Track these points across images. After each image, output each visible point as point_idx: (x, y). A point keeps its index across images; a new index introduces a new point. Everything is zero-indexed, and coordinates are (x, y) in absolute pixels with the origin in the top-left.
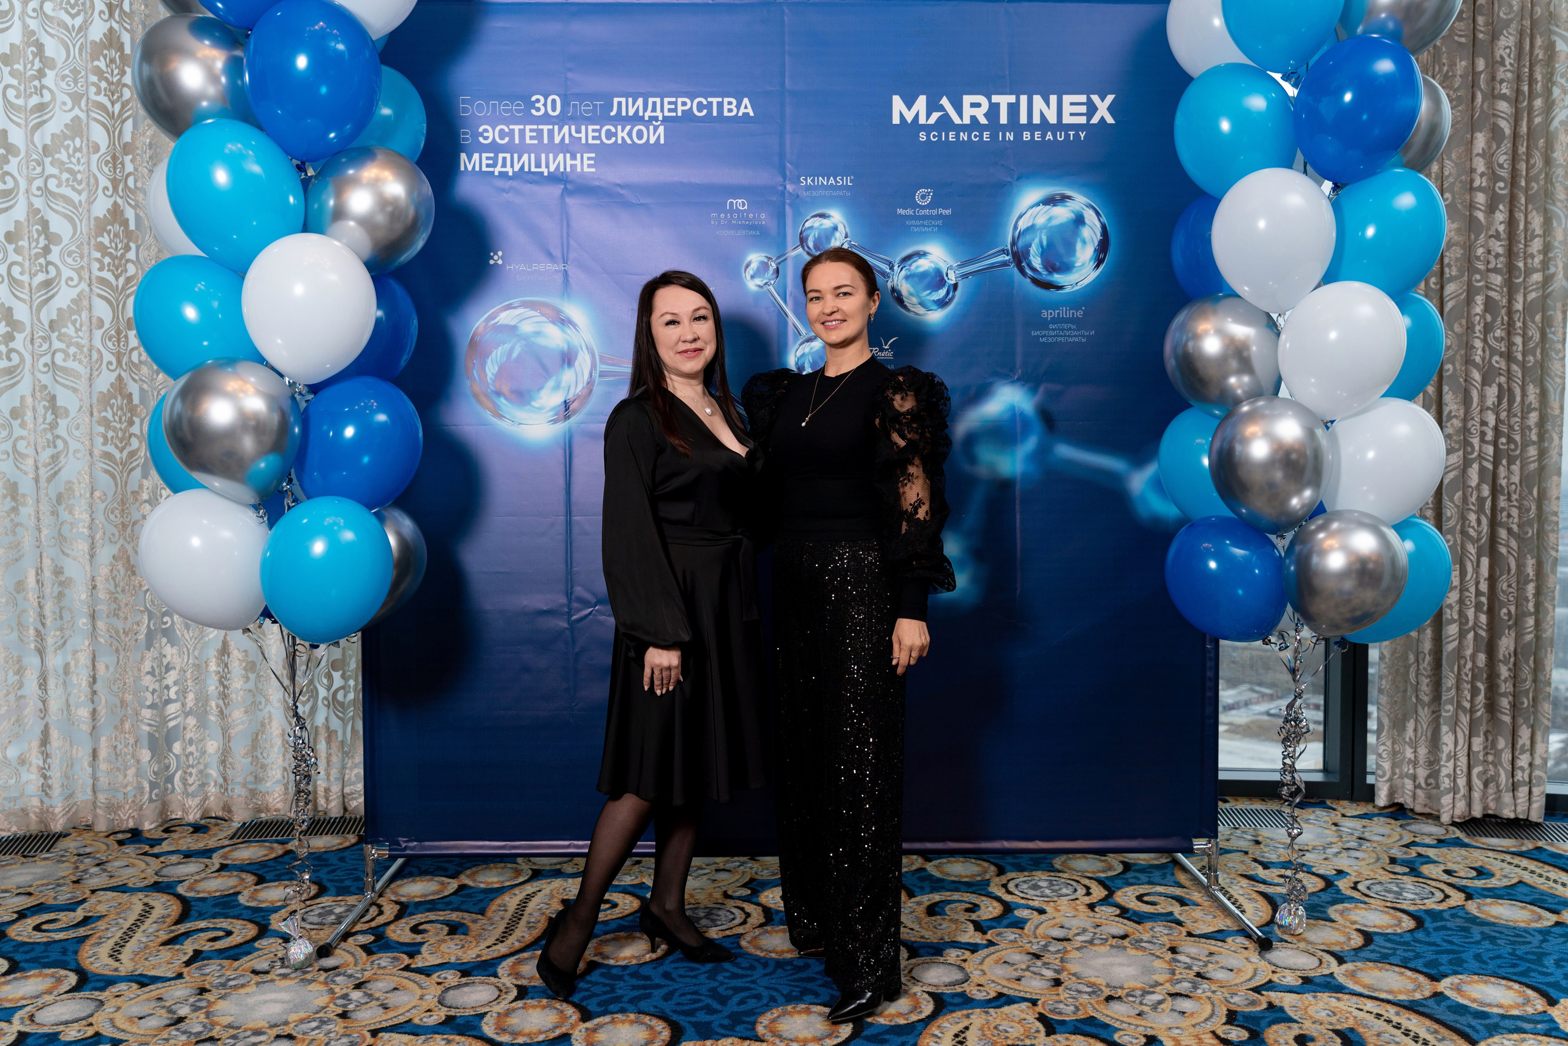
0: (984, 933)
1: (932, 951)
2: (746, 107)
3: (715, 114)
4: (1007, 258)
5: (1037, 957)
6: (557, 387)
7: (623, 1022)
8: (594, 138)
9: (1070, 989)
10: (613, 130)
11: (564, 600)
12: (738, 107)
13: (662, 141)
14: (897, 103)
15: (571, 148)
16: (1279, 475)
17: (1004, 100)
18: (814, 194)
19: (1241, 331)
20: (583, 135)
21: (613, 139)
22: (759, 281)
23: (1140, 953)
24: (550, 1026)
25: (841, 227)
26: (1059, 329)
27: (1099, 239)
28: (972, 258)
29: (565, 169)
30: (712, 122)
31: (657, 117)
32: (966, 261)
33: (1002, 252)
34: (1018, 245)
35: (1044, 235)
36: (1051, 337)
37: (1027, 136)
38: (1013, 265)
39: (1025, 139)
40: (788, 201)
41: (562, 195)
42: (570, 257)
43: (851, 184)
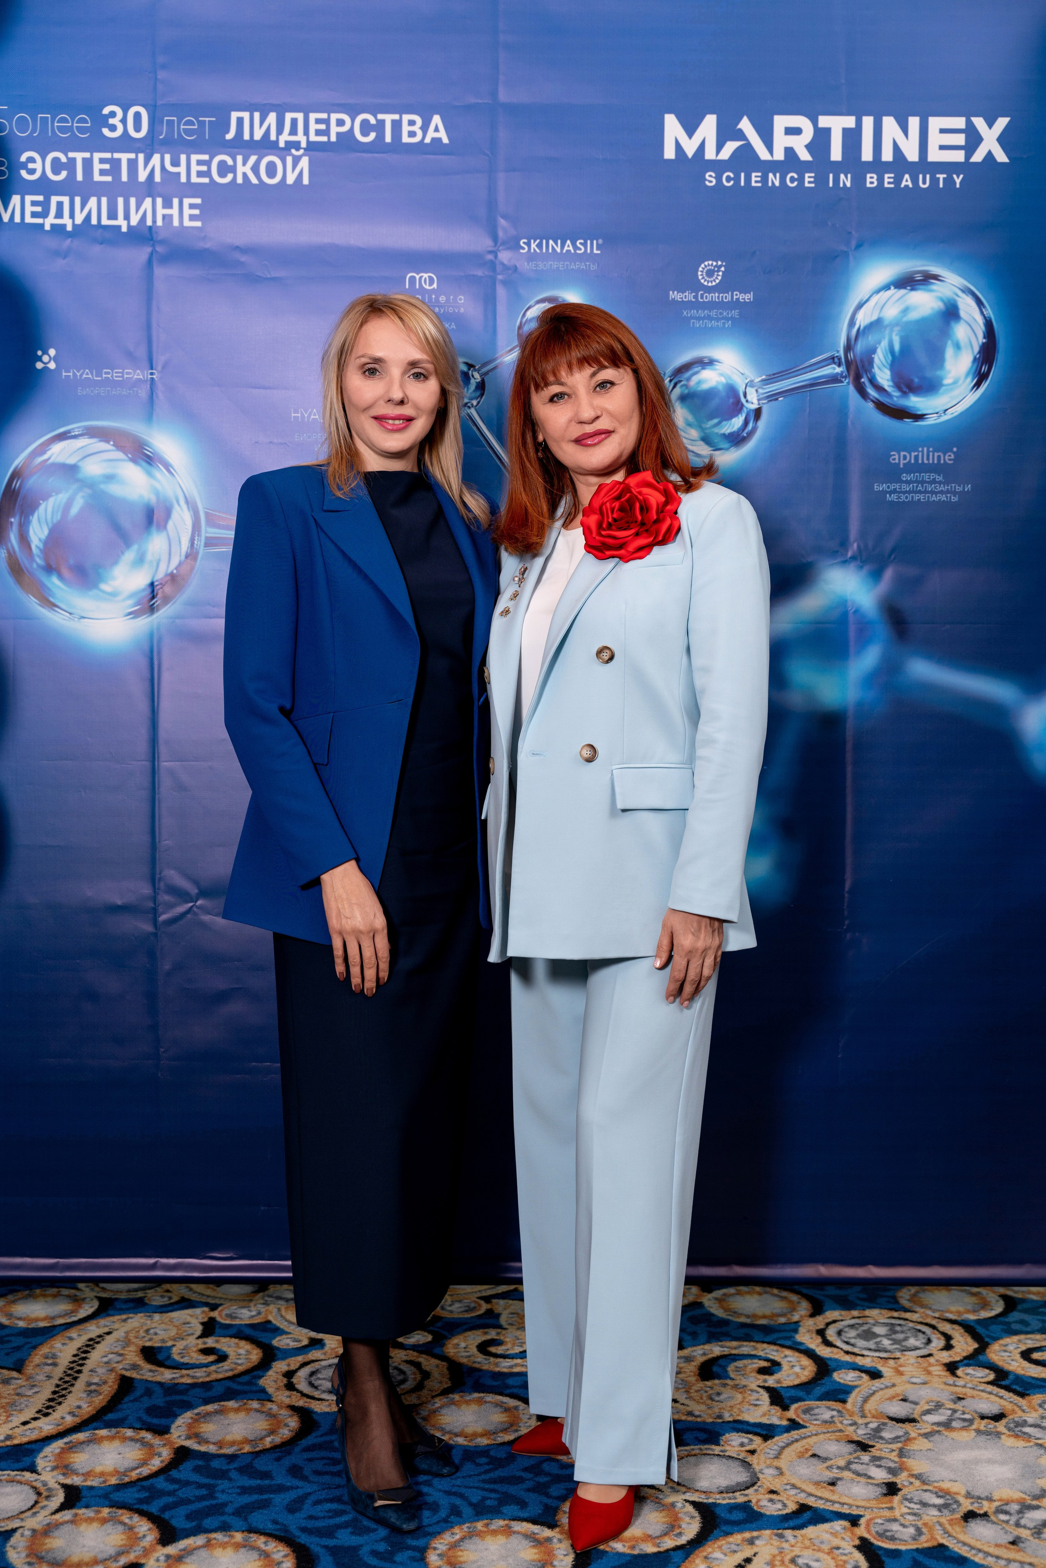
0: (785, 1408)
1: (703, 1436)
2: (437, 130)
3: (388, 139)
4: (838, 370)
5: (864, 1447)
6: (140, 560)
7: (224, 1545)
8: (200, 174)
9: (910, 1501)
10: (230, 162)
11: (146, 890)
12: (425, 128)
13: (306, 181)
14: (672, 126)
15: (163, 190)
17: (837, 124)
18: (541, 266)
20: (182, 169)
21: (230, 177)
23: (1021, 1443)
24: (112, 1551)
26: (917, 482)
27: (980, 343)
28: (783, 369)
29: (154, 221)
30: (384, 153)
31: (299, 143)
32: (774, 374)
33: (831, 361)
34: (855, 350)
35: (896, 335)
36: (906, 492)
37: (872, 180)
38: (847, 381)
39: (868, 185)
40: (500, 277)
41: (150, 262)
42: (160, 359)
43: (599, 252)
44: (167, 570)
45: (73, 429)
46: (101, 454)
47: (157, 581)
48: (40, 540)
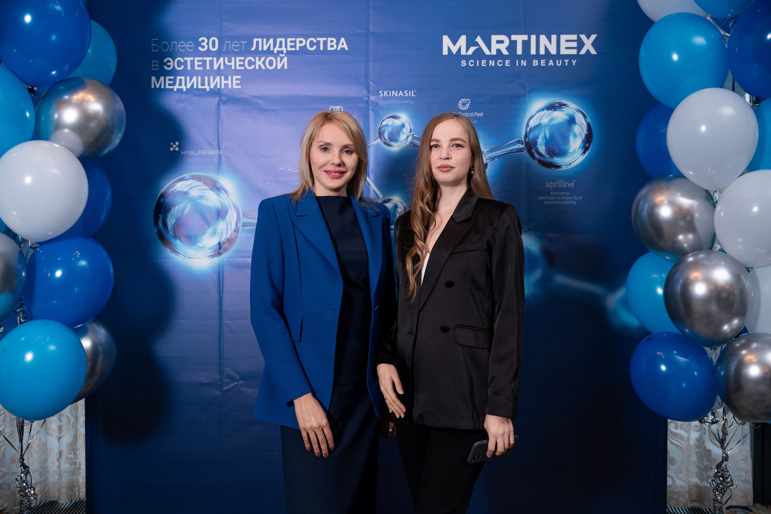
2: (343, 44)
3: (322, 48)
4: (522, 146)
6: (214, 233)
8: (240, 66)
10: (253, 60)
11: (217, 376)
12: (337, 44)
13: (286, 67)
14: (446, 41)
15: (226, 72)
16: (714, 308)
17: (520, 39)
18: (389, 102)
19: (686, 202)
20: (233, 64)
21: (253, 66)
25: (407, 125)
26: (558, 196)
28: (497, 146)
29: (221, 86)
30: (320, 54)
31: (283, 51)
32: (493, 148)
33: (519, 142)
35: (548, 130)
36: (552, 200)
37: (535, 63)
39: (534, 65)
40: (371, 107)
41: (219, 104)
42: (223, 145)
43: (414, 96)
44: (226, 237)
45: (186, 176)
46: (198, 187)
47: (222, 242)
48: (172, 224)
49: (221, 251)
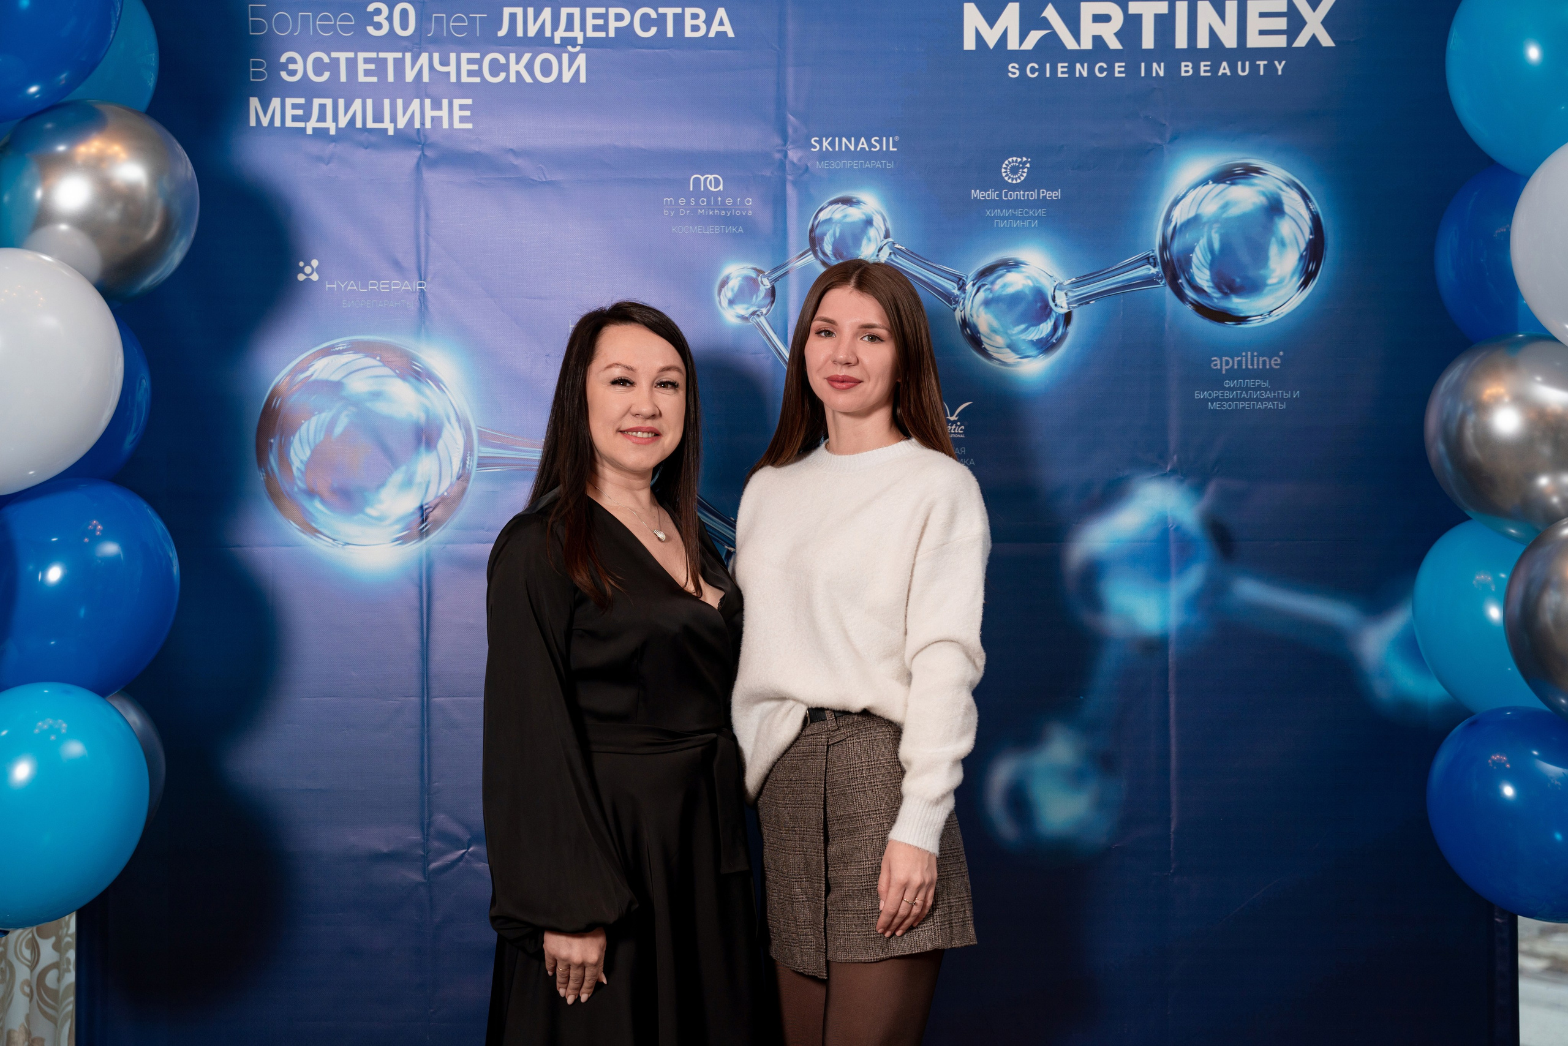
2: (721, 23)
3: (670, 33)
6: (408, 483)
8: (470, 73)
10: (502, 60)
11: (416, 836)
12: (709, 22)
13: (583, 79)
14: (972, 17)
17: (1148, 10)
18: (834, 165)
19: (1555, 397)
20: (452, 69)
21: (503, 75)
22: (742, 309)
25: (878, 221)
26: (1241, 388)
27: (1307, 239)
28: (1095, 271)
29: (423, 124)
30: (666, 48)
31: (575, 39)
33: (1146, 261)
34: (1172, 249)
35: (1216, 232)
36: (1227, 400)
37: (1187, 69)
38: (1163, 282)
39: (1183, 74)
40: (790, 178)
41: (418, 166)
42: (431, 268)
43: (895, 149)
45: (338, 344)
47: (426, 504)
48: (302, 462)
49: (426, 526)
